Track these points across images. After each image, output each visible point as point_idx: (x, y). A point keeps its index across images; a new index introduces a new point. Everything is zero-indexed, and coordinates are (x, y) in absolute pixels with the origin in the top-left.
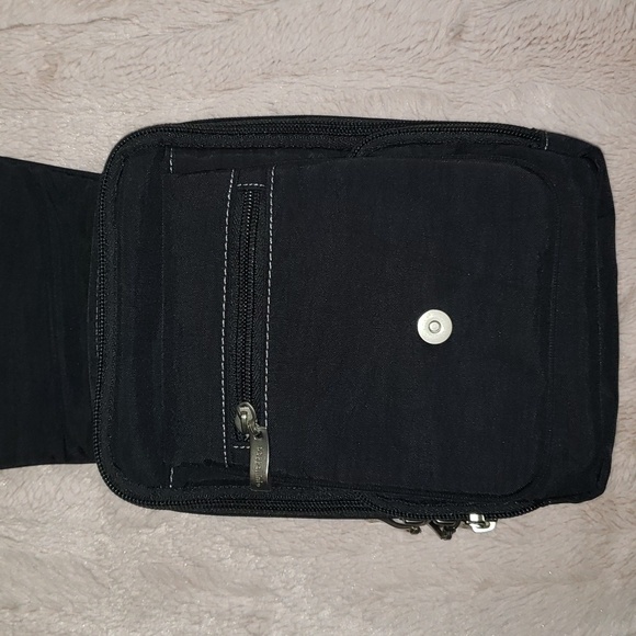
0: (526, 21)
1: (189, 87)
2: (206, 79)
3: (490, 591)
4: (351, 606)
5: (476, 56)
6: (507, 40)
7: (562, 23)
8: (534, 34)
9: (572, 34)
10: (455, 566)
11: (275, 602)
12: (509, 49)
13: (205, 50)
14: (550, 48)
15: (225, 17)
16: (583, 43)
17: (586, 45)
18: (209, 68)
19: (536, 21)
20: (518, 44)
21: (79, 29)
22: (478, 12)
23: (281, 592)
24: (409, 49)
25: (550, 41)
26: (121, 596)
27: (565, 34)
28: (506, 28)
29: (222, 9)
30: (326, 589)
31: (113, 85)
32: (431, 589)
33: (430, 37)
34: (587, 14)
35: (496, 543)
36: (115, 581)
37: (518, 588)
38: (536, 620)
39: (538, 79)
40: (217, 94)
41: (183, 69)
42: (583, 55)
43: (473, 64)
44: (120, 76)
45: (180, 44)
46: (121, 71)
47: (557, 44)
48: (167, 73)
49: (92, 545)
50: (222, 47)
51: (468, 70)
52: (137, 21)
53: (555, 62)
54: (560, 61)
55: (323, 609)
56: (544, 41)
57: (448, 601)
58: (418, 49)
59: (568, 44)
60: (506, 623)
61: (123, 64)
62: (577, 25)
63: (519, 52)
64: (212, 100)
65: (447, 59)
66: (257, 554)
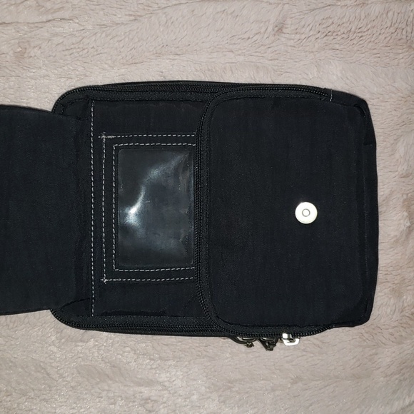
0: (324, 21)
1: (110, 62)
2: (120, 57)
3: (300, 384)
4: (211, 393)
5: (291, 43)
6: (311, 33)
7: (347, 22)
8: (329, 29)
9: (353, 30)
10: (278, 368)
11: (163, 390)
12: (313, 39)
13: (120, 39)
14: (339, 38)
15: (133, 18)
16: (360, 35)
17: (361, 37)
18: (122, 50)
19: (331, 21)
20: (319, 35)
21: (40, 26)
22: (293, 15)
23: (167, 384)
24: (249, 38)
25: (339, 33)
26: (65, 386)
27: (349, 29)
28: (311, 26)
29: (131, 13)
30: (195, 382)
31: (61, 61)
32: (262, 382)
33: (263, 31)
34: (363, 17)
35: (304, 353)
36: (61, 376)
37: (319, 382)
38: (330, 403)
39: (331, 57)
40: (126, 66)
41: (106, 51)
42: (361, 42)
43: (290, 48)
44: (65, 55)
45: (104, 35)
46: (66, 53)
47: (343, 36)
48: (95, 53)
49: (46, 353)
50: (131, 37)
51: (287, 51)
52: (77, 21)
53: (342, 47)
54: (346, 47)
55: (194, 394)
56: (334, 34)
57: (273, 390)
58: (255, 38)
59: (351, 36)
60: (311, 405)
61: (68, 48)
62: (356, 23)
63: (319, 41)
64: (123, 70)
65: (274, 44)
66: (151, 359)
